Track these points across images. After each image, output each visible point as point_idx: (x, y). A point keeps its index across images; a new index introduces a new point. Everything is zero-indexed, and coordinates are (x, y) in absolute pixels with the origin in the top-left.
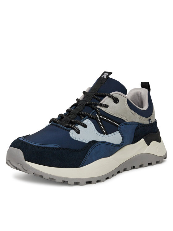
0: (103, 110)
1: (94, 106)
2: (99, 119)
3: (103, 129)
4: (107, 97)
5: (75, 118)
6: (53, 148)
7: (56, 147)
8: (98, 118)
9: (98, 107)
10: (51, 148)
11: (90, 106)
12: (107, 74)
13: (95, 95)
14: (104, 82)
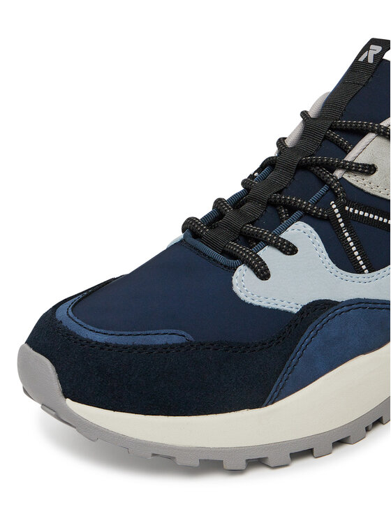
0: (355, 183)
1: (323, 172)
2: (340, 220)
3: (356, 253)
4: (371, 136)
5: (262, 215)
6: (166, 348)
7: (175, 340)
8: (338, 216)
9: (338, 174)
10: (155, 347)
11: (312, 172)
12: (379, 49)
13: (332, 128)
14: (366, 77)
